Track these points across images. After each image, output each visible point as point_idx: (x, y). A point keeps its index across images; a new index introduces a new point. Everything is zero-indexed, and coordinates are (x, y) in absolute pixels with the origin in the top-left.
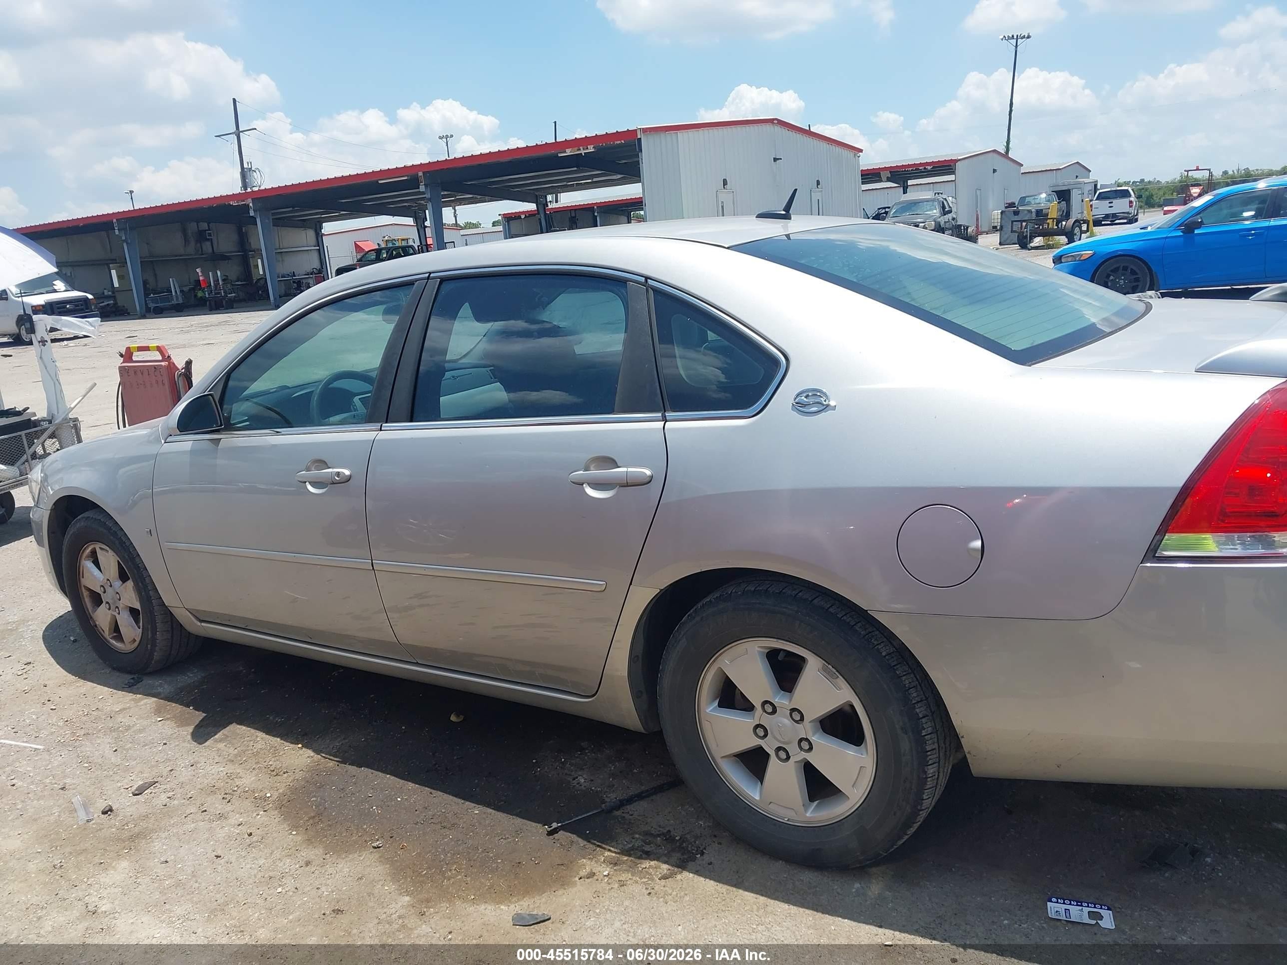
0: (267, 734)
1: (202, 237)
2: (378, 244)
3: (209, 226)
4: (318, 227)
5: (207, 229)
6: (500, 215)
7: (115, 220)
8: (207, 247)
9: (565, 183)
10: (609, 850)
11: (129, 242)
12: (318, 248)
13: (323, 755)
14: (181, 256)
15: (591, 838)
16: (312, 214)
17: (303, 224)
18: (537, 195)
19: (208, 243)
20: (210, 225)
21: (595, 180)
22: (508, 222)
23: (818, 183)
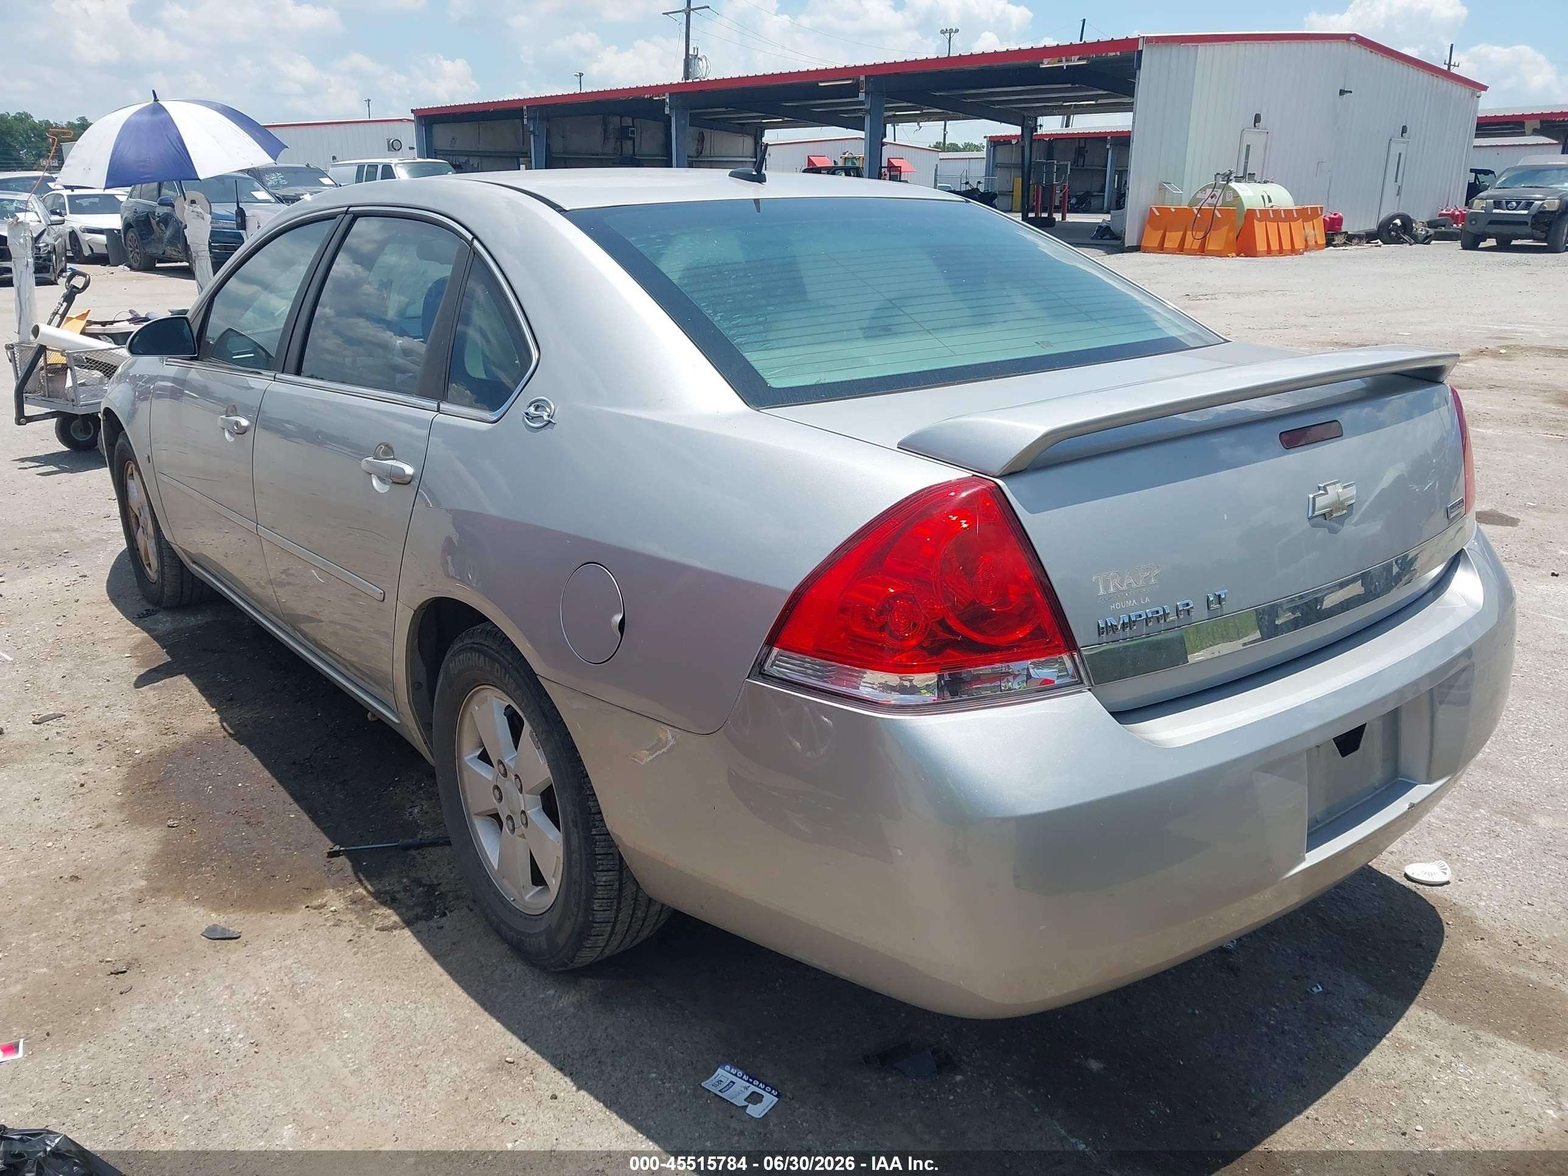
0: (200, 691)
1: (624, 134)
2: (835, 162)
3: (633, 122)
4: (759, 133)
5: (631, 125)
6: (985, 137)
7: (525, 108)
8: (628, 146)
9: (1060, 103)
10: (365, 888)
11: (537, 134)
12: (755, 160)
13: (225, 724)
14: (597, 155)
15: (361, 871)
16: (753, 117)
17: (742, 129)
18: (1024, 117)
19: (630, 142)
20: (635, 121)
21: (1100, 102)
22: (995, 147)
23: (1404, 130)
